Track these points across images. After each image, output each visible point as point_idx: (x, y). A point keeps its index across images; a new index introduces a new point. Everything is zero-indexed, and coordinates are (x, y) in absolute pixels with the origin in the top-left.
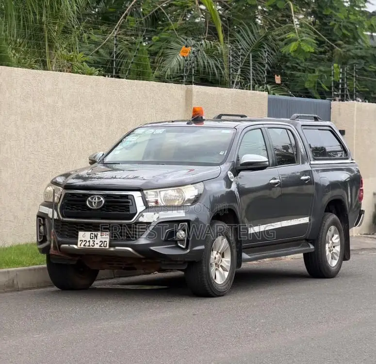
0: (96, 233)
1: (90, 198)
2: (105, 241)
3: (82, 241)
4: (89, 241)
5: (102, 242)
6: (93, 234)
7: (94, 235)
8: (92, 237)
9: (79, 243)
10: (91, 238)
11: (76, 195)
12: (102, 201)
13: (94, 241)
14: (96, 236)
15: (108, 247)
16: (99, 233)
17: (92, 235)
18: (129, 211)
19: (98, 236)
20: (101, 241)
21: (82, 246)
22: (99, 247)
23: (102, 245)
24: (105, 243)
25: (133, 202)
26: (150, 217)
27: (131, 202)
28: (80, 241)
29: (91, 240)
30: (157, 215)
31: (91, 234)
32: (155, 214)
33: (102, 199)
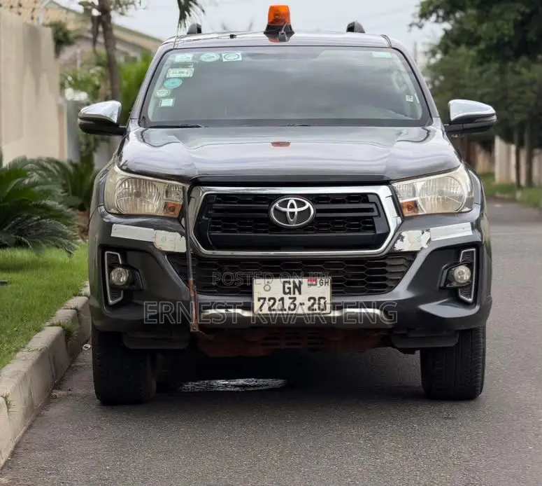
0: (297, 281)
1: (277, 205)
2: (320, 298)
3: (265, 299)
4: (282, 299)
5: (314, 299)
6: (289, 282)
7: (291, 286)
8: (287, 291)
9: (257, 305)
10: (285, 293)
11: (236, 199)
12: (309, 208)
13: (295, 299)
14: (298, 288)
15: (328, 310)
16: (305, 281)
17: (287, 285)
18: (373, 229)
19: (302, 286)
20: (310, 299)
21: (265, 310)
22: (306, 311)
23: (316, 306)
24: (322, 301)
25: (381, 209)
26: (415, 241)
27: (375, 209)
28: (259, 299)
29: (286, 297)
30: (427, 236)
31: (285, 282)
32: (423, 233)
33: (308, 204)
